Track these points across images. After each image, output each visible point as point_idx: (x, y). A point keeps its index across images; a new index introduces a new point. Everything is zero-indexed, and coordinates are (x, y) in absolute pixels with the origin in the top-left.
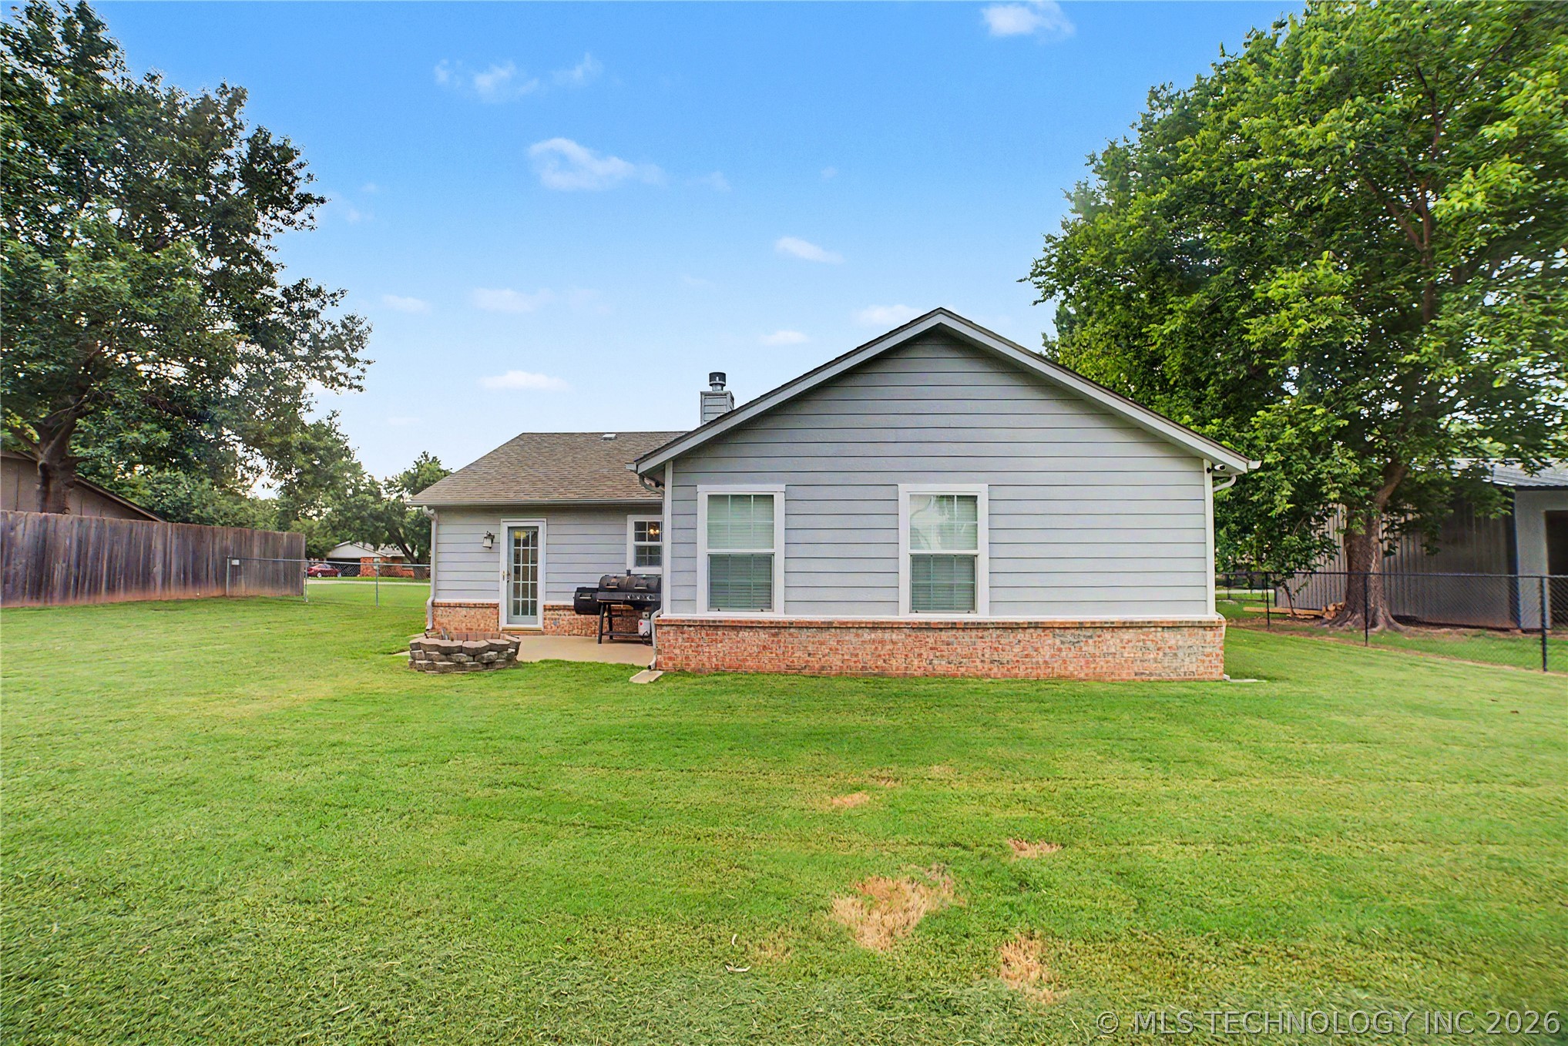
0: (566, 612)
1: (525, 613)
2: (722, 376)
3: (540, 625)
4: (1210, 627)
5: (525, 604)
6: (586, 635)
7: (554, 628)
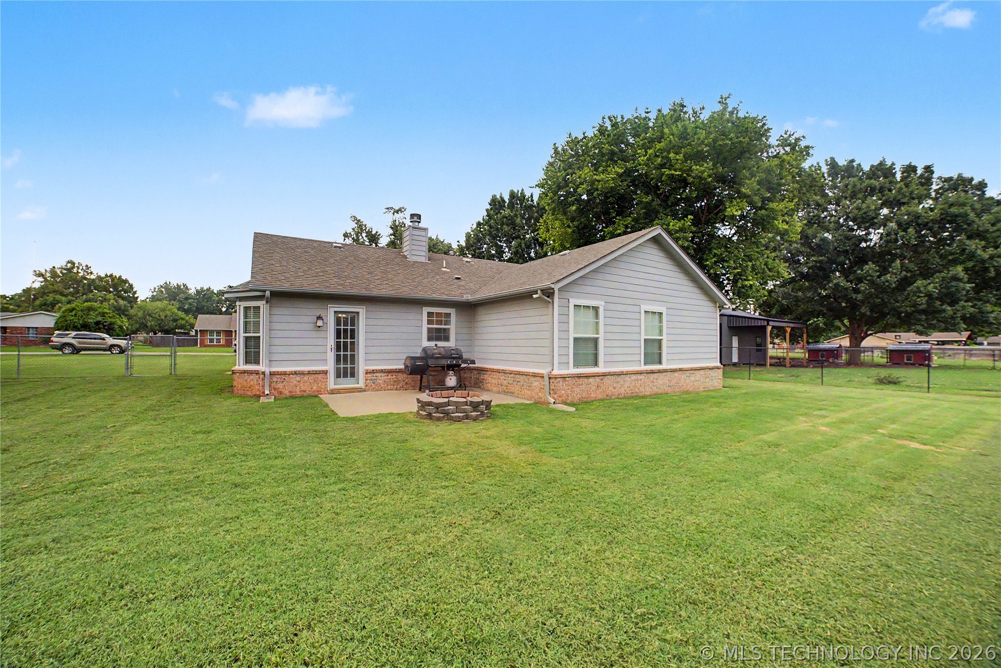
0: (382, 375)
1: (345, 376)
2: (419, 216)
3: (361, 385)
4: (718, 368)
5: (345, 369)
6: (396, 390)
7: (373, 386)
